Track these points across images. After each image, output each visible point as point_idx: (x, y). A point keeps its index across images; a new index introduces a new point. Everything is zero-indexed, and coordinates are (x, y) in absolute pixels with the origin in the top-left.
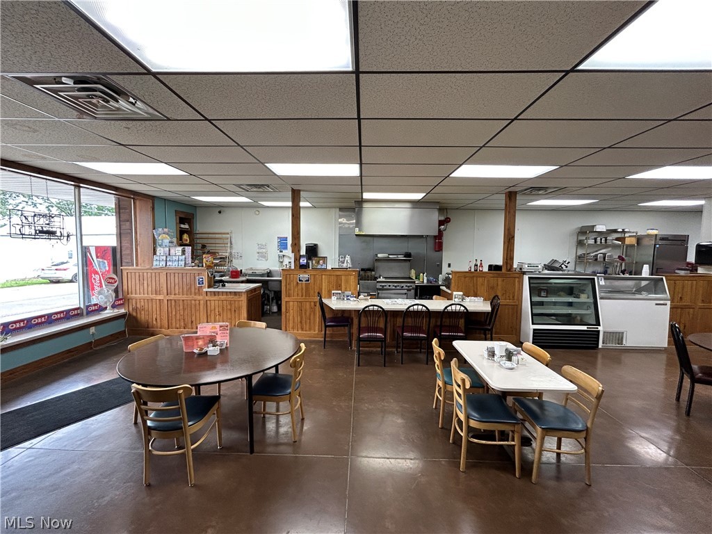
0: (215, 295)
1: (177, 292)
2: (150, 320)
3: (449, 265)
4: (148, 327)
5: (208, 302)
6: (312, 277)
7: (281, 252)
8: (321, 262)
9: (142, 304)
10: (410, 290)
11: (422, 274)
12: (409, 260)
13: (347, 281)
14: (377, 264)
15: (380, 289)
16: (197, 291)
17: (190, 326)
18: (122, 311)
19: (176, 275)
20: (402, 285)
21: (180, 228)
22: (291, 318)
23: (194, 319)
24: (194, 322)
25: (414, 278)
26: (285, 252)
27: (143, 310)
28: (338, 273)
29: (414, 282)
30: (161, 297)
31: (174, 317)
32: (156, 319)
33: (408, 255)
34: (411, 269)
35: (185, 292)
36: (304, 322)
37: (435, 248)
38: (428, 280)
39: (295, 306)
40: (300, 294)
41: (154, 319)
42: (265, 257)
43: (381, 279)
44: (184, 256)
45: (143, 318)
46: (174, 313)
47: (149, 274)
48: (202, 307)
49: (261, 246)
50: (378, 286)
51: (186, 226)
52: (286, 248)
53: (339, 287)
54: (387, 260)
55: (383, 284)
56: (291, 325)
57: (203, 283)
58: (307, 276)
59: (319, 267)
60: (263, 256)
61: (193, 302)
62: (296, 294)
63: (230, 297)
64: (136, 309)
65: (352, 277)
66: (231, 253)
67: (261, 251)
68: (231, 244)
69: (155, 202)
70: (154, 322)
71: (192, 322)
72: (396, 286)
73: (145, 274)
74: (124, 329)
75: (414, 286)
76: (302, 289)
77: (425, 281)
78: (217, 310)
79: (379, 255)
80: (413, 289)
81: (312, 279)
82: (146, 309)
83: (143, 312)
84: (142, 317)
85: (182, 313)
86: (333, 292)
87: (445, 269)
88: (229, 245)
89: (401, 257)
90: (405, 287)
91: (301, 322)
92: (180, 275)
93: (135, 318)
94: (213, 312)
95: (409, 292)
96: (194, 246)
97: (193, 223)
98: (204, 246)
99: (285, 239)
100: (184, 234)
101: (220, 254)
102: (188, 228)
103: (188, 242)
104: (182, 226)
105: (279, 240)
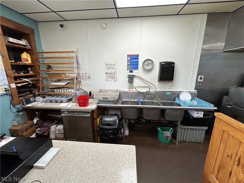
7: (131, 72)
21: (9, 42)
26: (135, 72)
42: (113, 78)
49: (110, 66)
51: (23, 42)
52: (137, 68)
60: (111, 76)
66: (79, 74)
67: (109, 71)
68: (78, 64)
88: (75, 65)
96: (39, 67)
97: (34, 40)
98: (49, 67)
99: (136, 57)
100: (23, 52)
101: (67, 75)
102: (25, 44)
103: (30, 62)
104: (11, 40)
105: (129, 59)
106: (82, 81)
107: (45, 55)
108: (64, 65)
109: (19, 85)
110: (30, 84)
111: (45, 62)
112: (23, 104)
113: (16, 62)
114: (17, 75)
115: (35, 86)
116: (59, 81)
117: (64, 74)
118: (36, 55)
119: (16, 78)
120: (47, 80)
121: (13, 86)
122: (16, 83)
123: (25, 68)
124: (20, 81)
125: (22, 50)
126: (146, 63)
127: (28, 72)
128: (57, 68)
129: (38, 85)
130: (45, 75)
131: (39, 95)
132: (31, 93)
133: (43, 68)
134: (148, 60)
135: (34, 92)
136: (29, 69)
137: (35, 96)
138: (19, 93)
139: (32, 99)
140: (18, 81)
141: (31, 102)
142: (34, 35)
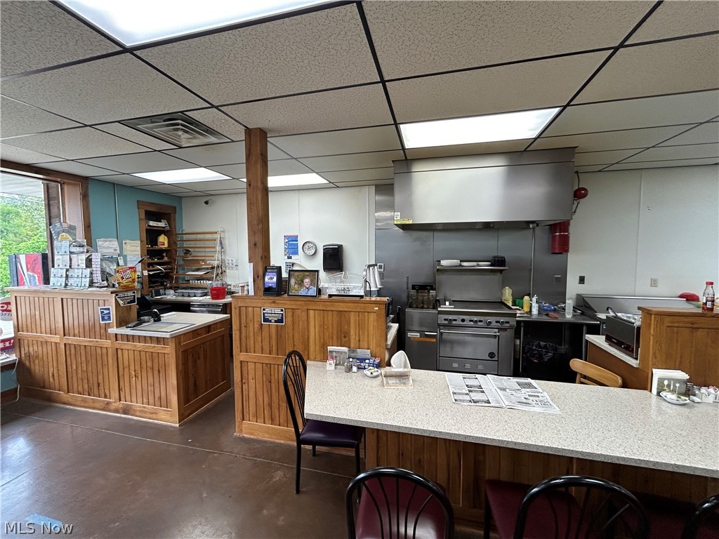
0: (128, 341)
1: (77, 332)
2: (46, 376)
3: (582, 280)
4: (44, 387)
5: (119, 351)
6: (289, 314)
7: (289, 258)
8: (307, 281)
9: (36, 348)
10: (505, 330)
11: (526, 298)
12: (501, 271)
13: (361, 326)
14: (440, 277)
15: (444, 326)
16: (103, 331)
17: (96, 391)
18: (13, 357)
19: (75, 301)
20: (489, 319)
21: (149, 226)
22: (252, 394)
23: (101, 381)
24: (101, 385)
25: (510, 304)
26: (294, 259)
27: (37, 357)
28: (342, 307)
29: (514, 315)
30: (56, 339)
31: (74, 372)
32: (53, 375)
33: (498, 262)
34: (503, 287)
35: (87, 333)
36: (275, 405)
37: (553, 247)
38: (540, 310)
39: (259, 373)
40: (267, 348)
41: (51, 375)
43: (447, 307)
44: (89, 270)
45: (37, 371)
46: (74, 367)
47: (41, 299)
48: (110, 360)
50: (442, 319)
51: (162, 224)
52: (296, 253)
53: (343, 339)
54: (458, 270)
55: (451, 317)
56: (252, 409)
57: (109, 318)
58: (278, 311)
59: (303, 292)
61: (99, 350)
62: (258, 347)
63: (150, 346)
64: (29, 356)
65: (372, 317)
66: (223, 261)
68: (222, 247)
69: (89, 187)
70: (51, 380)
71: (99, 384)
72: (476, 322)
73: (36, 299)
74: (15, 386)
75: (513, 322)
76: (270, 337)
77: (535, 311)
78: (132, 367)
79: (444, 263)
80: (511, 327)
81: (289, 319)
82: (40, 356)
83: (37, 362)
84: (37, 369)
85: (85, 369)
86: (330, 348)
87: (573, 289)
89: (484, 265)
90: (494, 324)
91: (270, 405)
92: (80, 301)
93: (29, 370)
94: (126, 370)
95: (503, 334)
96: (176, 251)
97: (174, 220)
98: (187, 252)
99: (295, 239)
100: (160, 235)
101: (208, 262)
102: (164, 226)
103: (166, 245)
104: (152, 223)
105: (287, 241)
106: (228, 271)
107: (185, 237)
108: (207, 250)
109: (151, 273)
110: (162, 272)
111: (185, 246)
112: (152, 296)
113: (152, 246)
114: (150, 261)
115: (167, 276)
116: (198, 270)
117: (203, 260)
118: (174, 237)
119: (149, 265)
120: (183, 269)
121: (146, 273)
122: (149, 271)
123: (159, 253)
124: (153, 269)
125: (160, 232)
126: (306, 246)
127: (163, 258)
128: (197, 254)
129: (171, 274)
130: (181, 262)
131: (171, 288)
132: (162, 284)
133: (180, 253)
134: (309, 242)
135: (165, 283)
136: (164, 254)
137: (166, 288)
138: (150, 281)
139: (162, 291)
140: (151, 268)
141: (160, 295)
142: (175, 213)
